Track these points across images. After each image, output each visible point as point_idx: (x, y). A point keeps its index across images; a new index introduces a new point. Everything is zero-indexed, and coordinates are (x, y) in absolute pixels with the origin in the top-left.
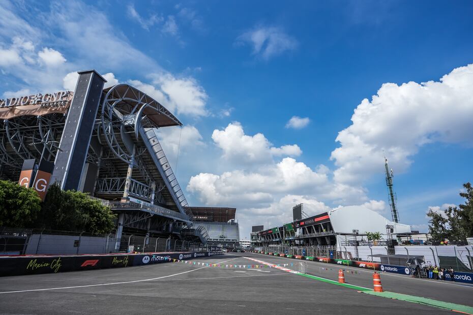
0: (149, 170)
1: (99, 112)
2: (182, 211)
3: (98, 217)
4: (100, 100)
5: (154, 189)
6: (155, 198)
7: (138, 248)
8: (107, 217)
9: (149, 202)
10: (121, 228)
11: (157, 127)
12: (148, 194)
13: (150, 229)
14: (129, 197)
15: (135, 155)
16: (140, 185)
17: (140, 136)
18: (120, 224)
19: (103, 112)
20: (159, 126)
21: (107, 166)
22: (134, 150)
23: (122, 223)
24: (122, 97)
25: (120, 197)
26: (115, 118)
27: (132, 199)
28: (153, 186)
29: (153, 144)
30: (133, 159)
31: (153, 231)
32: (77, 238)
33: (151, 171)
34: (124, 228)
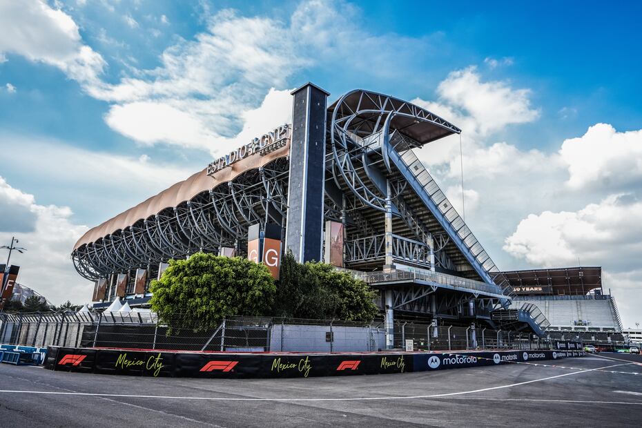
0: (419, 216)
1: (329, 142)
2: (488, 278)
3: (350, 296)
4: (325, 124)
5: (432, 247)
6: (436, 261)
7: (422, 344)
8: (362, 296)
9: (428, 269)
10: (390, 312)
11: (419, 146)
12: (424, 256)
13: (437, 313)
14: (394, 264)
15: (392, 196)
16: (409, 243)
17: (392, 164)
18: (388, 307)
19: (333, 142)
20: (423, 143)
21: (355, 221)
22: (389, 189)
23: (390, 305)
24: (355, 112)
25: (380, 266)
26: (351, 145)
27: (399, 267)
28: (430, 242)
29: (416, 173)
30: (389, 203)
31: (442, 316)
32: (327, 329)
33: (421, 218)
34: (395, 312)
